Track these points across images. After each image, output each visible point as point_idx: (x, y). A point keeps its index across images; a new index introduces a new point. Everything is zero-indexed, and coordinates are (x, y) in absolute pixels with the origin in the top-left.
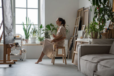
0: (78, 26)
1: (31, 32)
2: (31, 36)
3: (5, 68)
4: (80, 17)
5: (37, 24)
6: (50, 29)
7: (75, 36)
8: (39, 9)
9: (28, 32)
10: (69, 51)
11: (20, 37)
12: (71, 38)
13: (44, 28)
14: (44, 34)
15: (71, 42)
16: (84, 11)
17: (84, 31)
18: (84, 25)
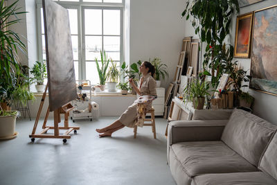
0: (182, 67)
1: (108, 74)
2: (109, 80)
3: (56, 146)
4: (184, 52)
5: (119, 60)
6: (137, 71)
7: (176, 82)
8: (122, 36)
9: (104, 74)
10: (166, 107)
11: (89, 85)
12: (170, 86)
13: (128, 69)
14: (128, 77)
15: (170, 93)
16: (192, 43)
17: (190, 78)
18: (191, 68)
